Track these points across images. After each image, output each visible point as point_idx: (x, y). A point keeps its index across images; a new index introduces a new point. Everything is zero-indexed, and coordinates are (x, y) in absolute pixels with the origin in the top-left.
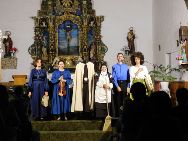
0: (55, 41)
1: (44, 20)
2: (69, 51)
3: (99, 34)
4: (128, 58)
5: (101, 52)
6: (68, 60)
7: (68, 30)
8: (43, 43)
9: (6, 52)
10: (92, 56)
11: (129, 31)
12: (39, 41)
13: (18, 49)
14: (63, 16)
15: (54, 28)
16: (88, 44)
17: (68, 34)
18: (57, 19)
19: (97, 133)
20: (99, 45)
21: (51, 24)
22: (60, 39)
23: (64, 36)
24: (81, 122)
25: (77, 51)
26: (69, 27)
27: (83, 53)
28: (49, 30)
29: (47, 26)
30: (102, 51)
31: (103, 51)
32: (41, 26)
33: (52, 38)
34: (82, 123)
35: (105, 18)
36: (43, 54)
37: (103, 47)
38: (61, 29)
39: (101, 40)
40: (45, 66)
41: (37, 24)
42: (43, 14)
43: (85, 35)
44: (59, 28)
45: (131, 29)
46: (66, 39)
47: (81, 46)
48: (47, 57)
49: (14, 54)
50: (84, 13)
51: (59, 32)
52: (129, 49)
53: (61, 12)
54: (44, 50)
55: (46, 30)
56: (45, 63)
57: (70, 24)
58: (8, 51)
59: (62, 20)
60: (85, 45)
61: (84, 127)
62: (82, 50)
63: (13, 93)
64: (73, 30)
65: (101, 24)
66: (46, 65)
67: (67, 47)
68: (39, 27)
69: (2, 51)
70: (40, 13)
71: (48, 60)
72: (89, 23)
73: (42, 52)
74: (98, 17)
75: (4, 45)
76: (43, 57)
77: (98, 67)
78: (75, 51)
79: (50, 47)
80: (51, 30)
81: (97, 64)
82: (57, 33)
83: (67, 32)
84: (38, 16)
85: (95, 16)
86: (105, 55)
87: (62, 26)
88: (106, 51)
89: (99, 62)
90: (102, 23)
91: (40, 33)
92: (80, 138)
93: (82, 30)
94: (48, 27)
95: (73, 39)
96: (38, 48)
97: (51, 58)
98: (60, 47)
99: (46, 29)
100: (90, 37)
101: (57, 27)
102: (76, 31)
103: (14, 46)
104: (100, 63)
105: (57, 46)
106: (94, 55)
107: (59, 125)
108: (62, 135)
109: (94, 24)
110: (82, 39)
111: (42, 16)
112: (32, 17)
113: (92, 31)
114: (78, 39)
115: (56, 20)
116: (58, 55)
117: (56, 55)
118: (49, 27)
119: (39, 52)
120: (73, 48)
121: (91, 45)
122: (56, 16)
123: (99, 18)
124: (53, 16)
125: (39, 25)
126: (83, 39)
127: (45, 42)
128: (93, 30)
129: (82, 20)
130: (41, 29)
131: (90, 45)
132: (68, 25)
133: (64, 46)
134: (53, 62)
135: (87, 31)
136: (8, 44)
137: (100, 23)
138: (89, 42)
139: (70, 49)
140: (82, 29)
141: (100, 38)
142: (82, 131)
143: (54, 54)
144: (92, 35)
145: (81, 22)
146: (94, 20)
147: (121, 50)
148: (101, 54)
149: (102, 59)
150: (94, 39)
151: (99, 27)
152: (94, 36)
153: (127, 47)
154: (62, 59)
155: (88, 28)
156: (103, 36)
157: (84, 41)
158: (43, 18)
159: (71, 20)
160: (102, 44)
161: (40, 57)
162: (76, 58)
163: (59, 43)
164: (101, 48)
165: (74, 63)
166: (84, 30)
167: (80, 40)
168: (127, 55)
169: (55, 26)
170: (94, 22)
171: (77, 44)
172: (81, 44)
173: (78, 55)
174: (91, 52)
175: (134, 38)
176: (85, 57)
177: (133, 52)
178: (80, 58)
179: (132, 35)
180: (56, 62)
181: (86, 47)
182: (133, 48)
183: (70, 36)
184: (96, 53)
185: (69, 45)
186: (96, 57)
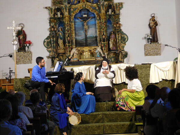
0: (72, 32)
1: (59, 10)
2: (87, 42)
3: (118, 23)
4: (150, 47)
5: (121, 42)
6: (86, 52)
7: (85, 19)
9: (20, 46)
10: (111, 46)
11: (151, 18)
12: (54, 32)
13: (33, 42)
14: (79, 4)
15: (70, 18)
17: (85, 24)
19: (120, 125)
20: (118, 34)
21: (66, 14)
22: (77, 29)
23: (81, 26)
24: (103, 114)
25: (95, 41)
26: (86, 16)
27: (102, 44)
28: (64, 20)
30: (122, 41)
31: (123, 40)
32: (56, 16)
33: (68, 28)
35: (124, 5)
36: (60, 47)
37: (123, 36)
38: (78, 19)
39: (121, 29)
40: (62, 59)
41: (51, 15)
42: (57, 3)
43: (103, 24)
44: (75, 18)
46: (83, 29)
47: (100, 36)
48: (63, 49)
49: (28, 47)
50: (101, 1)
51: (75, 22)
52: (152, 37)
53: (77, 1)
54: (60, 42)
55: (62, 20)
56: (62, 55)
57: (86, 13)
58: (22, 45)
59: (78, 9)
60: (104, 35)
61: (106, 119)
62: (100, 41)
63: (30, 86)
65: (120, 11)
66: (63, 57)
67: (84, 38)
68: (54, 18)
69: (16, 42)
70: (54, 3)
71: (65, 52)
72: (107, 11)
73: (58, 45)
74: (116, 5)
75: (17, 38)
76: (60, 49)
77: (119, 58)
78: (93, 42)
80: (67, 20)
81: (118, 55)
82: (73, 24)
83: (84, 22)
84: (52, 6)
85: (113, 3)
86: (126, 45)
87: (79, 15)
88: (126, 40)
90: (121, 11)
91: (55, 25)
92: (103, 130)
93: (100, 19)
94: (63, 18)
95: (90, 29)
96: (53, 40)
97: (68, 50)
98: (77, 38)
100: (108, 26)
101: (73, 17)
102: (93, 20)
103: (28, 40)
104: (120, 53)
105: (74, 37)
106: (113, 45)
108: (83, 128)
109: (112, 11)
110: (100, 29)
111: (57, 6)
112: (46, 8)
114: (96, 28)
115: (72, 10)
116: (75, 47)
117: (73, 47)
119: (55, 45)
120: (91, 39)
121: (110, 34)
122: (71, 5)
123: (118, 5)
124: (68, 5)
125: (54, 15)
126: (102, 28)
127: (60, 34)
128: (112, 18)
129: (99, 8)
130: (57, 20)
131: (108, 35)
132: (85, 14)
133: (81, 37)
134: (70, 55)
135: (105, 19)
136: (21, 37)
138: (108, 31)
139: (88, 40)
140: (100, 18)
141: (119, 27)
142: (104, 123)
143: (71, 45)
144: (111, 23)
145: (99, 10)
146: (112, 7)
147: (143, 39)
148: (122, 44)
149: (122, 49)
150: (113, 28)
151: (118, 15)
152: (113, 25)
153: (149, 35)
154: (80, 51)
155: (106, 16)
156: (123, 25)
157: (102, 31)
158: (58, 8)
159: (88, 9)
160: (122, 33)
161: (56, 50)
162: (95, 49)
163: (75, 34)
164: (121, 38)
165: (92, 54)
166: (102, 18)
167: (98, 30)
168: (149, 43)
169: (71, 16)
170: (113, 9)
171: (95, 34)
172: (100, 34)
173: (97, 46)
174: (110, 42)
175: (157, 25)
176: (104, 47)
177: (156, 40)
178: (99, 49)
179: (154, 22)
180: (73, 55)
181: (105, 37)
182: (156, 36)
183: (87, 26)
184: (116, 43)
185: (86, 35)
186: (116, 48)
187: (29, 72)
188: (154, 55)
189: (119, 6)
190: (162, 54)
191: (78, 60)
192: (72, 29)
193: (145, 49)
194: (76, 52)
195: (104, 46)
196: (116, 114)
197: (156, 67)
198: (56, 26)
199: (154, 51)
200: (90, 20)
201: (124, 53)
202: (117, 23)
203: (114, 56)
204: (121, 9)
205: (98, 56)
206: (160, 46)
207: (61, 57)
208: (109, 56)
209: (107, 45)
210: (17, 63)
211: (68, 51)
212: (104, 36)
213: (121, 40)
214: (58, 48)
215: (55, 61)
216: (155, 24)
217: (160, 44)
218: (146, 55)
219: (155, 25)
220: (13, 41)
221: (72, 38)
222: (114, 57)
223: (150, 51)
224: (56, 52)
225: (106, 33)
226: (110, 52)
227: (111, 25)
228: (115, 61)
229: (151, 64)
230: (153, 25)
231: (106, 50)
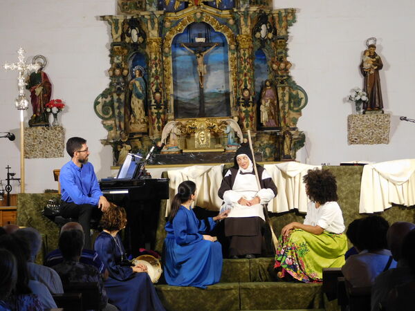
0: (166, 79)
1: (134, 23)
2: (204, 107)
3: (284, 59)
4: (363, 121)
5: (290, 108)
6: (201, 130)
7: (199, 49)
8: (134, 85)
9: (35, 112)
10: (264, 117)
11: (365, 48)
12: (121, 79)
13: (67, 104)
14: (186, 11)
15: (163, 44)
16: (254, 86)
17: (200, 60)
18: (170, 21)
20: (283, 88)
21: (153, 34)
22: (179, 73)
23: (189, 65)
24: (241, 288)
25: (224, 105)
26: (202, 40)
27: (241, 111)
28: (147, 50)
29: (144, 42)
30: (292, 105)
31: (294, 103)
32: (127, 40)
33: (156, 71)
34: (242, 291)
35: (297, 14)
36: (134, 116)
37: (294, 93)
38: (182, 47)
39: (289, 74)
40: (140, 147)
41: (115, 36)
42: (130, 7)
43: (245, 61)
44: (175, 44)
45: (371, 43)
46: (194, 73)
47: (236, 92)
48: (144, 122)
49: (55, 115)
50: (241, 3)
51: (174, 56)
52: (367, 96)
53: (181, 2)
54: (137, 104)
55: (141, 51)
56: (140, 139)
57: (203, 32)
58: (39, 110)
59: (184, 24)
60: (246, 88)
61: (248, 301)
62: (238, 103)
64: (211, 49)
65: (288, 30)
66: (142, 144)
67: (197, 95)
68: (123, 44)
69: (25, 103)
70: (123, 7)
71: (148, 130)
72: (256, 29)
73: (132, 111)
74: (279, 14)
75: (29, 93)
76: (135, 123)
77: (283, 149)
78: (219, 106)
79: (152, 96)
80: (154, 50)
81: (281, 139)
82: (170, 59)
83: (198, 55)
84: (118, 14)
85: (271, 10)
86: (301, 115)
87: (184, 39)
88: (302, 104)
89: (285, 133)
90: (291, 29)
91: (125, 61)
93: (237, 49)
94: (144, 44)
95: (212, 73)
96: (119, 100)
97: (156, 125)
98: (180, 94)
99: (139, 48)
100: (258, 67)
101: (170, 42)
102: (221, 50)
103: (54, 97)
105: (172, 92)
106: (270, 114)
107: (181, 297)
109: (269, 31)
110: (238, 74)
111: (130, 13)
112: (103, 18)
113: (265, 50)
114: (227, 72)
115: (168, 24)
116: (173, 117)
117: (169, 118)
118: (149, 43)
119: (122, 111)
120: (214, 98)
121: (263, 87)
122: (165, 12)
123: (284, 14)
124: (158, 13)
125: (122, 37)
126: (241, 72)
127: (138, 84)
128: (267, 46)
129: (237, 22)
130: (128, 50)
131: (258, 90)
132: (200, 36)
133: (189, 93)
134: (161, 136)
135: (251, 50)
136: (39, 90)
137: (286, 30)
138: (257, 79)
139: (207, 100)
140: (237, 46)
141: (286, 70)
143: (164, 113)
144: (265, 61)
145: (235, 27)
146: (269, 20)
147: (344, 100)
148: (291, 112)
149: (292, 127)
150: (270, 73)
151: (283, 39)
152: (269, 65)
153: (361, 91)
154: (185, 127)
155: (253, 42)
156: (294, 65)
157: (243, 78)
158: (132, 20)
159: (208, 22)
160: (292, 85)
161: (125, 124)
162: (223, 125)
163: (175, 85)
164: (289, 97)
165: (217, 137)
166: (242, 47)
167: (232, 77)
168: (360, 113)
169: (165, 39)
170: (270, 26)
171: (224, 85)
172: (236, 87)
173: (227, 116)
174: (262, 108)
175: (380, 66)
176: (247, 120)
177: (377, 104)
178: (233, 125)
179: (374, 60)
180: (168, 137)
181: (250, 94)
183: (205, 66)
184: (276, 110)
185: (203, 89)
186: (275, 121)
187: (56, 179)
188: (372, 143)
189: (286, 16)
190: (393, 139)
191: (181, 151)
192: (166, 73)
193: (349, 126)
194: (176, 130)
195: (246, 117)
196: (274, 289)
197: (375, 173)
198: (126, 63)
199: (372, 132)
200: (212, 52)
201: (296, 137)
202: (281, 60)
203: (271, 142)
204: (292, 25)
205: (231, 141)
206: (386, 120)
207: (138, 143)
208: (259, 142)
209: (254, 115)
210: (27, 155)
211: (155, 129)
212: (246, 93)
213: (290, 102)
214: (130, 119)
215: (123, 151)
216: (375, 65)
217: (389, 115)
218: (352, 141)
219: (376, 68)
220: (18, 101)
221: (167, 95)
222: (270, 146)
223: (363, 131)
224: (125, 128)
225: (251, 84)
226: (260, 132)
227: (266, 65)
228: (273, 154)
229: (363, 165)
230: (371, 68)
231: (251, 126)
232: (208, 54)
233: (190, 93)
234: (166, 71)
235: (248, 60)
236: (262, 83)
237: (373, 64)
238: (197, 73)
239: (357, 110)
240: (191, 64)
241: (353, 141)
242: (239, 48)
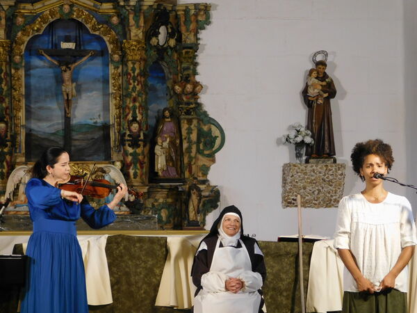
0: (15, 103)
2: (71, 146)
3: (191, 78)
4: (305, 174)
5: (198, 151)
7: (65, 60)
10: (161, 163)
11: (310, 66)
14: (48, 2)
15: (12, 50)
16: (147, 116)
17: (67, 76)
18: (23, 16)
20: (190, 122)
22: (34, 93)
23: (49, 82)
26: (71, 45)
27: (126, 154)
30: (201, 147)
31: (205, 144)
35: (213, 13)
37: (205, 128)
38: (40, 56)
39: (199, 101)
43: (135, 79)
44: (29, 48)
45: (319, 58)
46: (57, 95)
47: (119, 124)
51: (28, 68)
52: (312, 137)
57: (73, 34)
59: (44, 20)
60: (134, 120)
62: (122, 142)
65: (199, 36)
67: (61, 127)
72: (152, 33)
74: (187, 10)
78: (94, 144)
81: (185, 197)
82: (22, 72)
83: (64, 68)
85: (175, 5)
86: (214, 161)
87: (45, 43)
88: (216, 146)
89: (190, 188)
90: (203, 35)
93: (123, 61)
95: (84, 96)
98: (34, 125)
100: (153, 89)
101: (23, 47)
102: (98, 62)
105: (23, 122)
106: (169, 159)
109: (170, 35)
110: (123, 98)
113: (163, 64)
114: (106, 94)
115: (20, 20)
116: (23, 159)
117: (18, 161)
120: (86, 133)
121: (160, 119)
122: (17, 3)
123: (193, 12)
124: (7, 4)
126: (128, 95)
128: (167, 59)
129: (123, 21)
131: (152, 122)
132: (67, 40)
133: (49, 124)
134: (5, 188)
135: (142, 63)
137: (196, 33)
138: (150, 107)
139: (75, 136)
140: (123, 56)
141: (194, 94)
143: (10, 153)
145: (120, 28)
146: (171, 20)
147: (279, 142)
148: (200, 157)
149: (201, 178)
150: (171, 97)
151: (191, 48)
152: (170, 86)
153: (302, 129)
155: (146, 51)
156: (207, 87)
157: (131, 105)
159: (80, 20)
162: (100, 173)
163: (28, 111)
164: (198, 134)
166: (130, 58)
167: (114, 102)
168: (301, 161)
169: (16, 42)
170: (172, 28)
171: (102, 114)
172: (119, 117)
173: (105, 160)
174: (158, 150)
175: (332, 93)
176: (135, 167)
177: (326, 148)
178: (114, 173)
179: (324, 83)
180: (17, 189)
181: (140, 129)
182: (326, 136)
183: (74, 84)
184: (179, 153)
185: (70, 118)
186: (177, 170)
188: (318, 206)
189: (196, 15)
192: (15, 93)
193: (284, 180)
195: (134, 162)
199: (319, 191)
200: (85, 64)
201: (207, 194)
202: (187, 79)
203: (170, 200)
204: (204, 28)
206: (340, 172)
208: (151, 200)
209: (146, 160)
212: (135, 127)
213: (198, 142)
216: (325, 92)
217: (342, 166)
218: (288, 202)
219: (326, 95)
221: (16, 125)
222: (168, 206)
223: (305, 188)
225: (142, 115)
226: (154, 184)
227: (165, 86)
228: (171, 219)
229: (313, 241)
230: (319, 96)
231: (141, 176)
232: (79, 67)
233: (52, 123)
234: (16, 91)
235: (139, 78)
236: (158, 112)
237: (322, 90)
238: (62, 94)
239: (297, 157)
240: (53, 81)
241: (290, 203)
242: (125, 60)
